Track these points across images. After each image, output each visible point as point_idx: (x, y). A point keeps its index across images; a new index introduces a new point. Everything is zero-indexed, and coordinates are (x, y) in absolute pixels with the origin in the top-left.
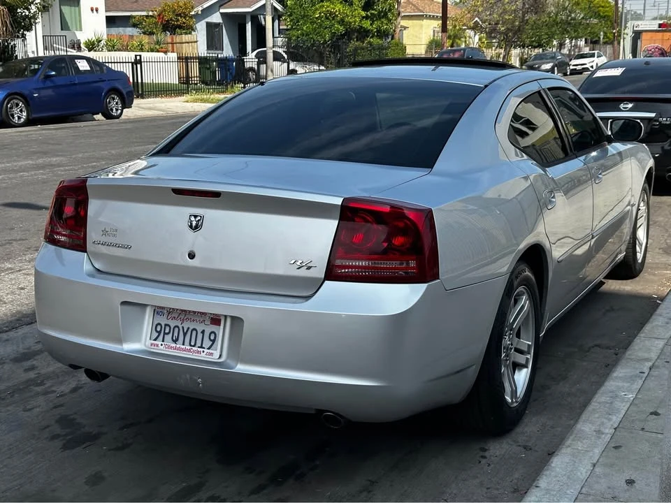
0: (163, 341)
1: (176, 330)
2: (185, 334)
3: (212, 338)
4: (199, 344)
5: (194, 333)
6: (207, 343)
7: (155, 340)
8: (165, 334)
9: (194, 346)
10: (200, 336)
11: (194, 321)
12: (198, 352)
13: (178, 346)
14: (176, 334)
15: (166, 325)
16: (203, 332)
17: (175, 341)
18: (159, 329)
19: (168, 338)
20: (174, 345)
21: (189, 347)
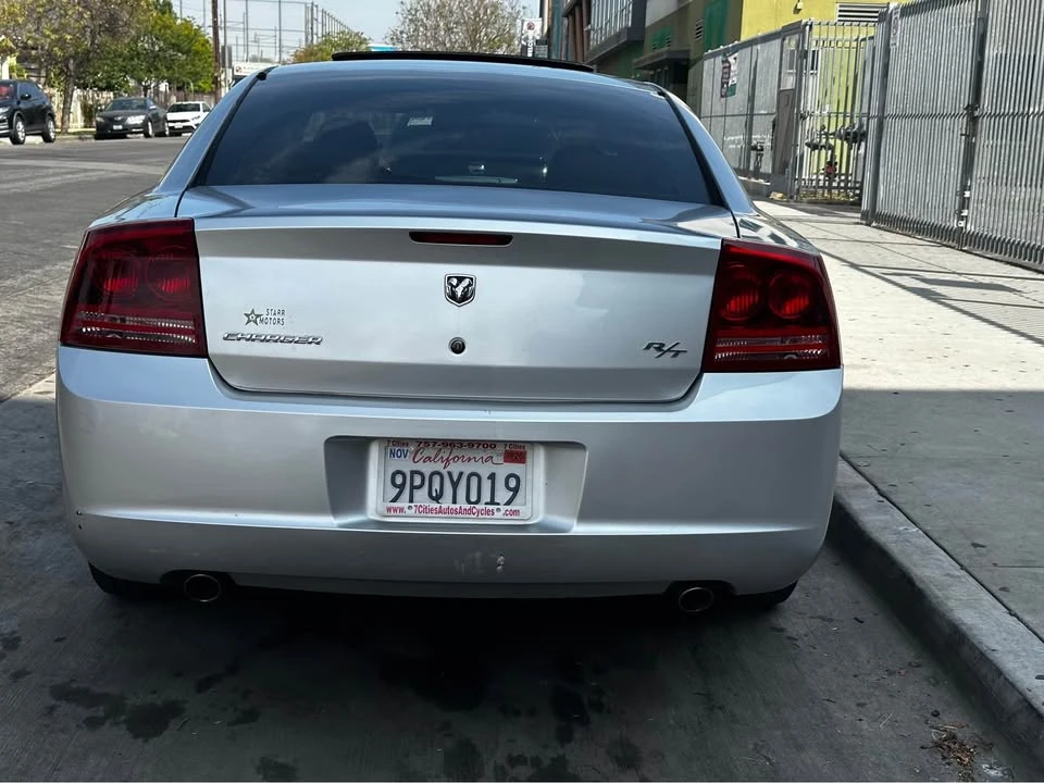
0: (411, 501)
1: (437, 480)
2: (455, 485)
3: (513, 483)
4: (486, 497)
5: (474, 481)
6: (503, 495)
7: (394, 500)
8: (413, 488)
9: (477, 502)
10: (486, 485)
11: (469, 459)
12: (488, 512)
13: (444, 506)
14: (436, 486)
15: (413, 473)
16: (492, 477)
17: (437, 499)
18: (399, 480)
19: (421, 495)
20: (435, 505)
21: (468, 506)
